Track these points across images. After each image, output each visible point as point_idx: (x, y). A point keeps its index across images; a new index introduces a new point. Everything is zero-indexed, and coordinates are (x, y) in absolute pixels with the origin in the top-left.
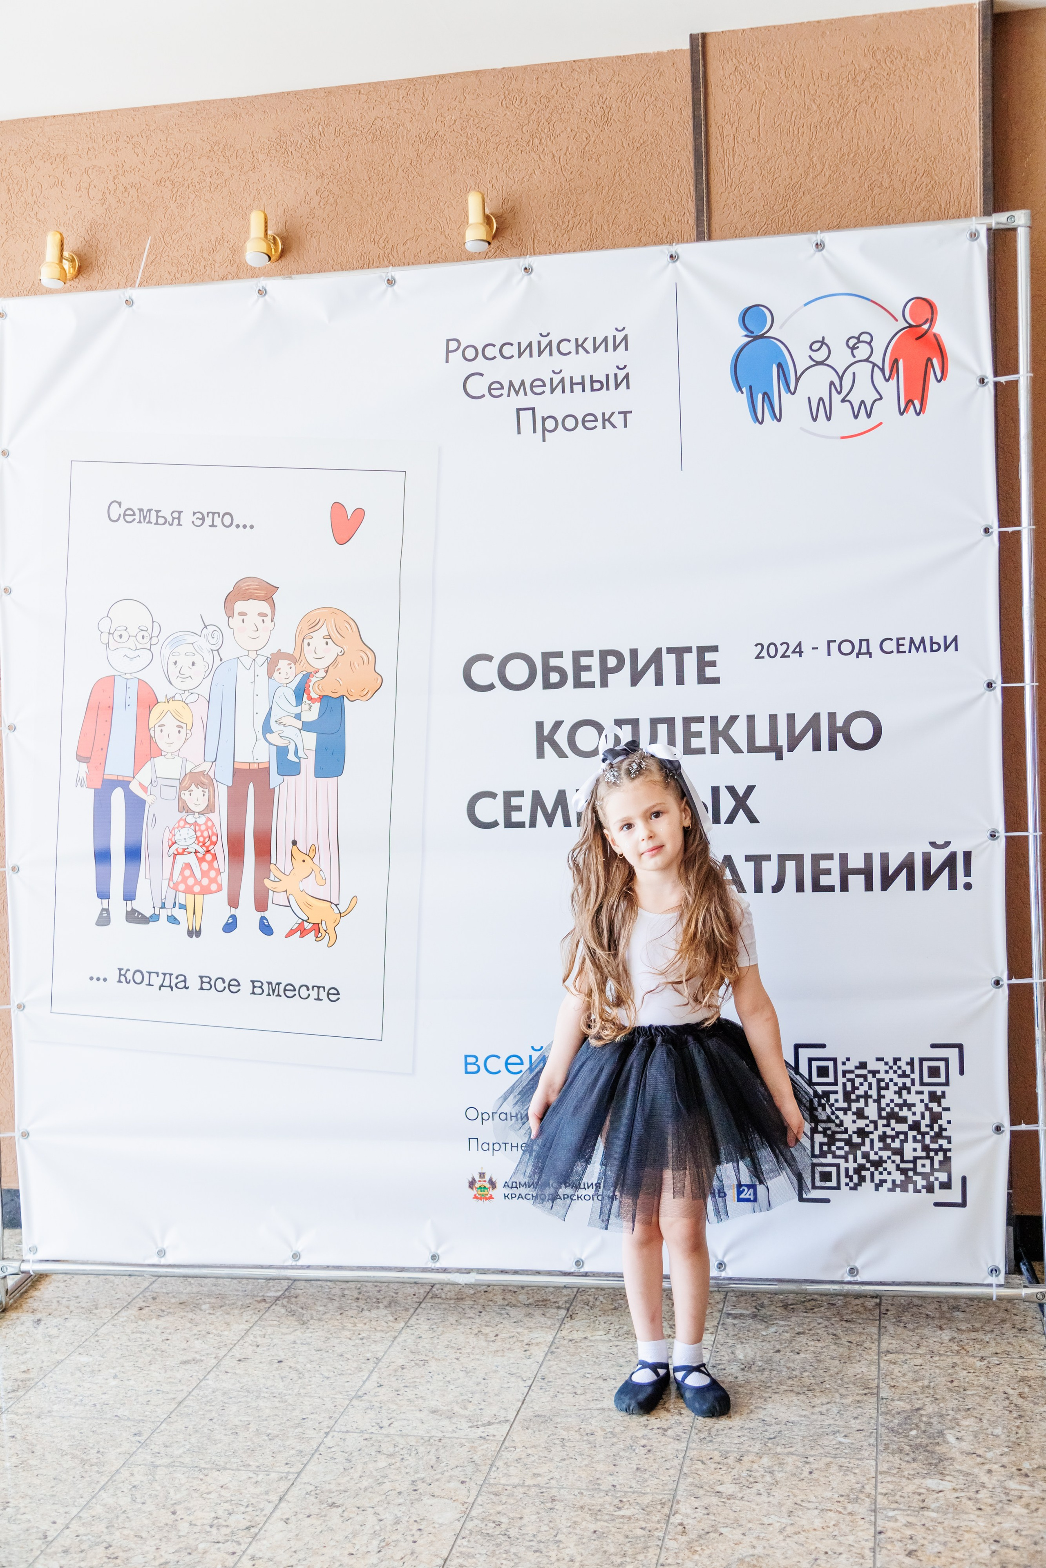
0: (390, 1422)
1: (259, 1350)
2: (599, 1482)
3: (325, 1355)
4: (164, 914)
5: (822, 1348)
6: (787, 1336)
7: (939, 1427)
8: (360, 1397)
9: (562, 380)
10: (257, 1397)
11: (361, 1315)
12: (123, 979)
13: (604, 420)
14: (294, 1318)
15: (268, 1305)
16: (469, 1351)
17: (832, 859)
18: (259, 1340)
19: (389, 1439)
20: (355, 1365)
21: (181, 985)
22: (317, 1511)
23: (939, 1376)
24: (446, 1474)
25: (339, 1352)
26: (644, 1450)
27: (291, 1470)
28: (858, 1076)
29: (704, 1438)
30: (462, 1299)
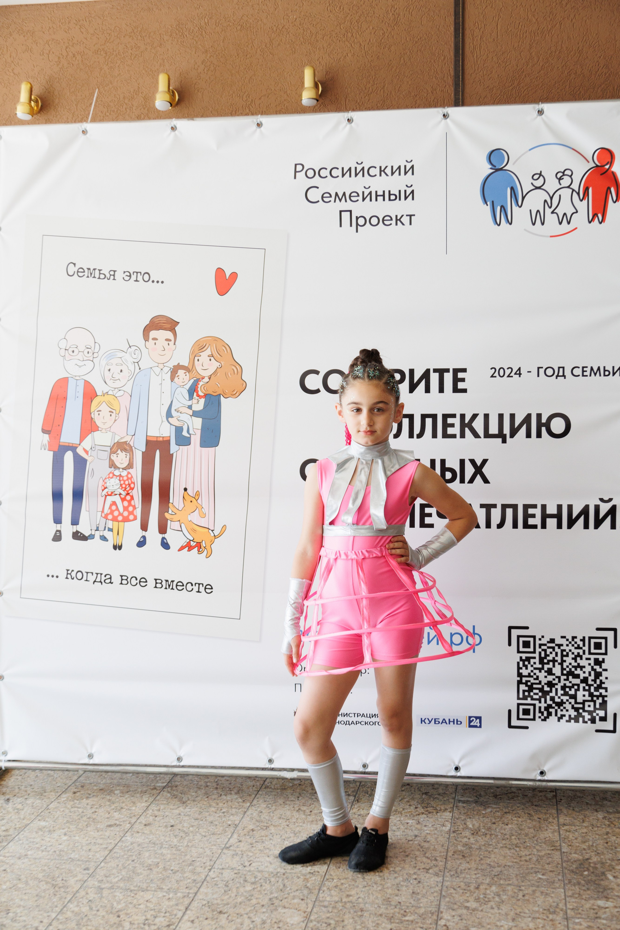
0: (250, 863)
1: (156, 818)
2: (390, 900)
3: (201, 822)
4: (97, 534)
5: (522, 822)
6: (498, 814)
7: (602, 870)
8: (228, 848)
9: (370, 193)
10: (161, 848)
11: (220, 798)
12: (69, 576)
13: (397, 220)
14: (177, 800)
15: (158, 792)
16: (295, 821)
17: (536, 508)
18: (156, 813)
19: (251, 873)
20: (221, 828)
21: (108, 581)
22: (211, 916)
23: (599, 839)
24: (291, 894)
25: (210, 820)
26: (415, 882)
27: (191, 891)
28: (549, 648)
29: (454, 875)
30: (285, 789)
